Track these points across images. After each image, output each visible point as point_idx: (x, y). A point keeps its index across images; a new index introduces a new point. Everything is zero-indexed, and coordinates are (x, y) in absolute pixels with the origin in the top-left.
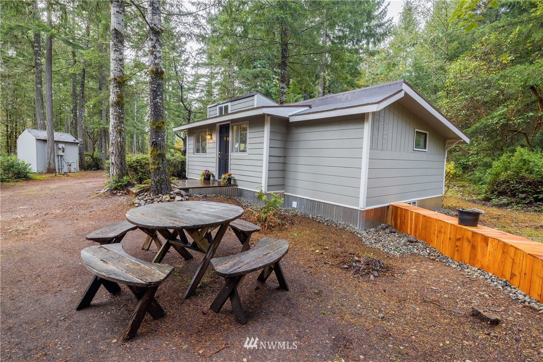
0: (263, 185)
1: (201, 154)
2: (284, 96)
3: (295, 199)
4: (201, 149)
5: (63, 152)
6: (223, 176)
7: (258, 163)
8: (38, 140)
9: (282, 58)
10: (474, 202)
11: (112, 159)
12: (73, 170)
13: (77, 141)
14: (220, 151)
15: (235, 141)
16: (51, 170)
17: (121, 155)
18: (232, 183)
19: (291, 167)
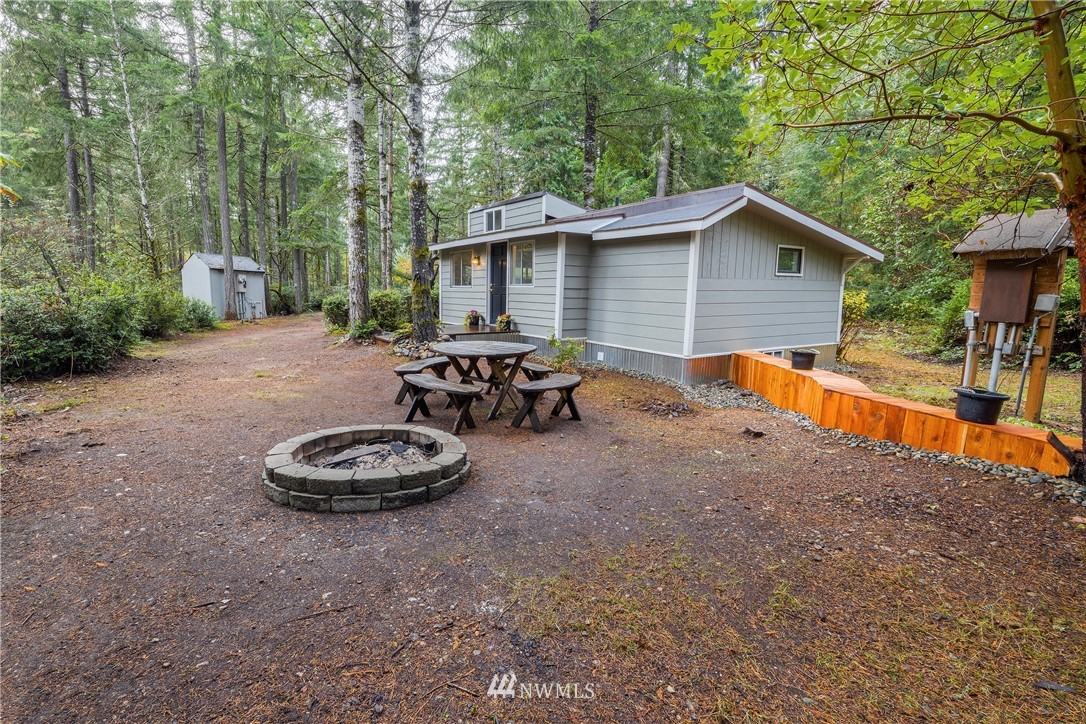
0: (557, 327)
1: (462, 288)
2: (592, 184)
3: (602, 348)
4: (461, 278)
5: (245, 287)
6: (499, 318)
7: (548, 299)
8: (211, 269)
9: (587, 119)
10: (914, 357)
11: (354, 297)
12: (258, 316)
13: (262, 270)
14: (492, 282)
15: (514, 264)
16: (231, 316)
17: (364, 292)
18: (512, 328)
19: (595, 304)
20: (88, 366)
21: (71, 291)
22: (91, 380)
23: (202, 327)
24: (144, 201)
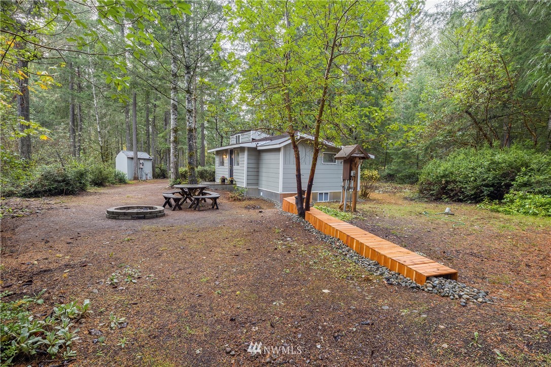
0: (245, 183)
1: (222, 167)
3: (262, 191)
4: (222, 163)
7: (243, 172)
8: (128, 158)
11: (172, 170)
12: (148, 178)
13: (151, 158)
14: (231, 165)
16: (136, 178)
17: (176, 168)
18: (234, 183)
20: (70, 192)
21: (66, 166)
22: (70, 196)
23: (121, 182)
24: (99, 130)
